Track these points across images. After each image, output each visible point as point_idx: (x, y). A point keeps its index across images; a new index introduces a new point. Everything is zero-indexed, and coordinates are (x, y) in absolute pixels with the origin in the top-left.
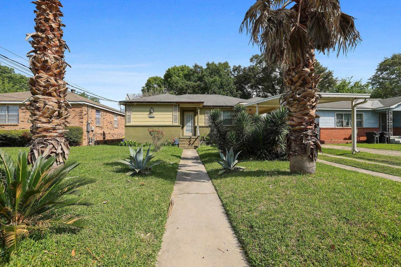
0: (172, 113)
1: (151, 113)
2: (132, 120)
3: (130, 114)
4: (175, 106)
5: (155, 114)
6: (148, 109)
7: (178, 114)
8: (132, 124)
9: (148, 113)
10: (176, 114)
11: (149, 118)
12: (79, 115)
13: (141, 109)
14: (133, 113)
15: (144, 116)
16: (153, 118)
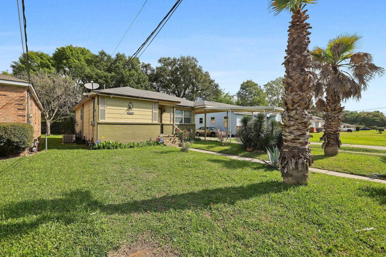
0: (151, 110)
1: (130, 108)
2: (107, 115)
3: (104, 108)
4: (155, 103)
5: (134, 110)
6: (127, 104)
7: (157, 111)
8: (107, 120)
9: (126, 108)
10: (156, 112)
11: (128, 114)
12: (16, 104)
13: (118, 103)
14: (108, 107)
15: (121, 112)
16: (132, 114)
